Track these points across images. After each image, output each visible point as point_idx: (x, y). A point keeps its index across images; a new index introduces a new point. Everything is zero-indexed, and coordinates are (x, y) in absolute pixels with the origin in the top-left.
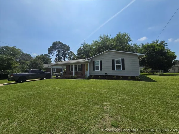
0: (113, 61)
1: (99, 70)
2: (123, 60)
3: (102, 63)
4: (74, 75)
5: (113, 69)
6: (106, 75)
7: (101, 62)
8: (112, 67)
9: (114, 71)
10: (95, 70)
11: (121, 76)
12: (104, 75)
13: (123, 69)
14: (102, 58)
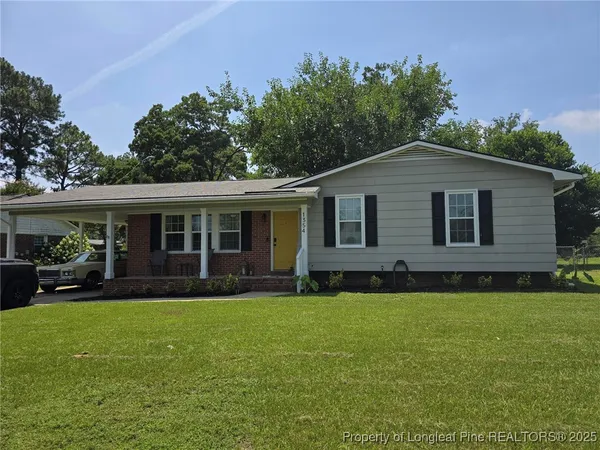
0: (438, 199)
1: (363, 245)
2: (485, 198)
3: (380, 206)
4: (203, 274)
5: (439, 240)
6: (401, 269)
7: (371, 202)
8: (430, 231)
9: (440, 248)
10: (338, 244)
11: (486, 274)
12: (389, 268)
13: (487, 238)
14: (376, 185)
